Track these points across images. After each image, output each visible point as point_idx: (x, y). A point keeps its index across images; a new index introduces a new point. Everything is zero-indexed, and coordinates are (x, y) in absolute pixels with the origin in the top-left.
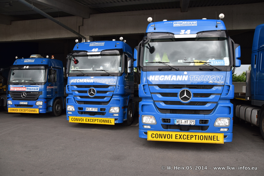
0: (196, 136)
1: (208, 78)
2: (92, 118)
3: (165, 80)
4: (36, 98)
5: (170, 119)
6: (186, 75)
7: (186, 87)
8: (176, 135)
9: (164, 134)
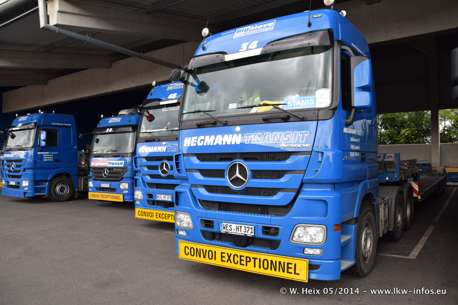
0: (255, 259)
1: (277, 137)
2: (164, 213)
3: (205, 144)
4: (120, 178)
5: (213, 221)
6: (238, 133)
7: (240, 158)
8: (222, 253)
9: (203, 250)
